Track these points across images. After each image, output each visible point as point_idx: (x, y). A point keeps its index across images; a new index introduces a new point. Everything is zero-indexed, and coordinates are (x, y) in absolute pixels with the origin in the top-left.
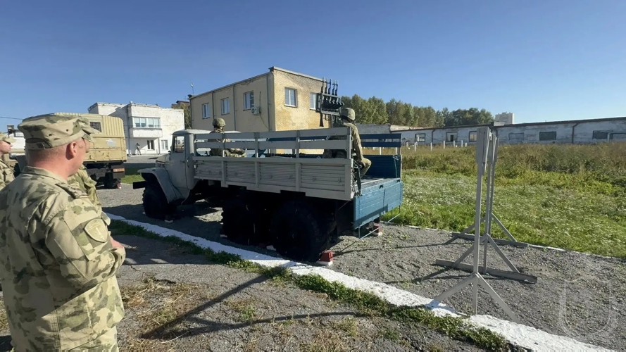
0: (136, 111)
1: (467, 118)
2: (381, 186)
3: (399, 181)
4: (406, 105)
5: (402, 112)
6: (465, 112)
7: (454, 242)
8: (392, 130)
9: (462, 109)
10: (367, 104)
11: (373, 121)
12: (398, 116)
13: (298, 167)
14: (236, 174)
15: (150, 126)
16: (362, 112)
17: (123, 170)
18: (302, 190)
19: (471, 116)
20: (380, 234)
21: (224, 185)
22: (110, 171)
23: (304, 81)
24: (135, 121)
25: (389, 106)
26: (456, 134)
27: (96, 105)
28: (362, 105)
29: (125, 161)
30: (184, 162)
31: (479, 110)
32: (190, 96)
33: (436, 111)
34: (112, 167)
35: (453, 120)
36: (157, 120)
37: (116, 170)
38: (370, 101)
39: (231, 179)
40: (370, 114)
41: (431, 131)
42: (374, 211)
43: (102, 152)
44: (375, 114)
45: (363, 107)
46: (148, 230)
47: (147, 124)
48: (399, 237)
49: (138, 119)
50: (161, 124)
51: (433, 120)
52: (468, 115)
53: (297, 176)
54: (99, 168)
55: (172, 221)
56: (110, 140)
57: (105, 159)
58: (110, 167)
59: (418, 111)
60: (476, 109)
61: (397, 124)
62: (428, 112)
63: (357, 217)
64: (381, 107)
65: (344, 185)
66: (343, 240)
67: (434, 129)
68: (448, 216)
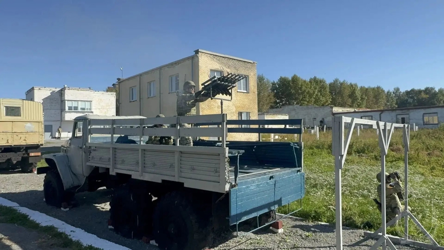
0: (69, 95)
1: (423, 98)
2: (271, 177)
3: (299, 171)
4: (351, 85)
5: (347, 92)
6: (420, 92)
7: (364, 243)
8: (334, 112)
9: (417, 88)
10: (307, 84)
11: (315, 102)
12: (342, 97)
13: (177, 156)
14: (123, 162)
15: (81, 109)
16: (302, 93)
17: (39, 154)
18: (181, 180)
19: (428, 96)
20: (280, 231)
21: (112, 173)
22: (26, 155)
23: (231, 62)
24: (67, 104)
25: (333, 86)
26: (408, 116)
27: (33, 89)
28: (302, 85)
29: (42, 145)
30: (81, 148)
31: (437, 90)
32: (119, 79)
33: (386, 91)
34: (29, 151)
35: (407, 100)
36: (89, 103)
37: (32, 154)
38: (310, 82)
39: (119, 166)
40: (311, 96)
41: (380, 113)
42: (259, 205)
43: (20, 136)
44: (317, 95)
45: (304, 88)
46: (31, 219)
47: (79, 108)
48: (301, 235)
49: (71, 102)
50: (93, 107)
51: (383, 101)
52: (424, 96)
53: (176, 165)
54: (16, 152)
55: (68, 209)
56: (29, 124)
57: (23, 143)
58: (27, 151)
59: (365, 91)
60: (432, 89)
61: (342, 105)
62: (377, 93)
63: (233, 212)
64: (323, 87)
65: (219, 176)
66: (236, 237)
67: (382, 111)
68: (368, 212)
